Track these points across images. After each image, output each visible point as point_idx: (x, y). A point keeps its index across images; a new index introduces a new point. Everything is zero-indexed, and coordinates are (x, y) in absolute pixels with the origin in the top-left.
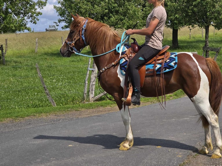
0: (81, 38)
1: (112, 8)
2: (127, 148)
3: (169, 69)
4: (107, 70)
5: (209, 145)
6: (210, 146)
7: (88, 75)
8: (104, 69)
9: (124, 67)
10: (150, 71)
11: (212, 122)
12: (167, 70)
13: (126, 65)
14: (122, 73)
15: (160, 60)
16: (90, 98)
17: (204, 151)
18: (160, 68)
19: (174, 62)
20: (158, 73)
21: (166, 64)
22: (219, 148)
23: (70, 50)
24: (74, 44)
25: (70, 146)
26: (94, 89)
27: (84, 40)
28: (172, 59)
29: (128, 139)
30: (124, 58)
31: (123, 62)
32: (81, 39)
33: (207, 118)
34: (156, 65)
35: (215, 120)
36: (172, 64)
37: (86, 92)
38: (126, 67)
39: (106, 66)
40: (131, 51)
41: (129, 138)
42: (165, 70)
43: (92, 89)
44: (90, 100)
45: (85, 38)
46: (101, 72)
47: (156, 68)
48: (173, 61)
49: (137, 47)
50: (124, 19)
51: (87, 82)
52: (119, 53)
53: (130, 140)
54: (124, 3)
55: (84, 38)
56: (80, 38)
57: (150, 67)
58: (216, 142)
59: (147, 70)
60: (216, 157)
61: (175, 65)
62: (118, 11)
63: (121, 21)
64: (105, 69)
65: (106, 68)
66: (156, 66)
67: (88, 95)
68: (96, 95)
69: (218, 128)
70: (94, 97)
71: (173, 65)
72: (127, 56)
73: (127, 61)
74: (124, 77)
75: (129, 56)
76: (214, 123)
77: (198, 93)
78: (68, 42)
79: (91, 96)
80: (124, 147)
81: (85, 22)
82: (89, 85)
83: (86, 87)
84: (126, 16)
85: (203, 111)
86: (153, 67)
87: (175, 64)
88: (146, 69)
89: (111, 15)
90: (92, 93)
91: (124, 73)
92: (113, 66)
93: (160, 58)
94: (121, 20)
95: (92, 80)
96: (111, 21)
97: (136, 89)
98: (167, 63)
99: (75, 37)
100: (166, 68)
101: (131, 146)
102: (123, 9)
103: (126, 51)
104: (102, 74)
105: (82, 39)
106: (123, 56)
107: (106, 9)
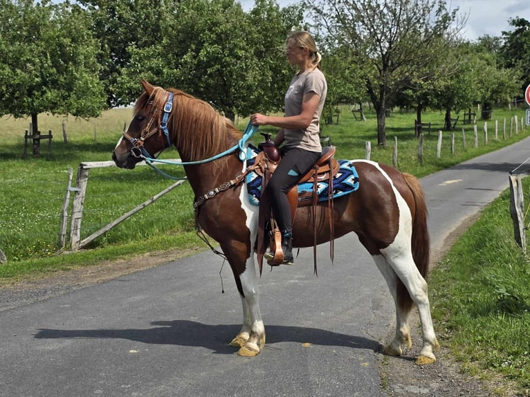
0: (160, 131)
1: (47, 76)
2: (255, 351)
3: (343, 191)
4: (218, 195)
5: (404, 339)
6: (407, 339)
7: (68, 201)
8: (212, 193)
9: (255, 188)
10: (306, 195)
11: (417, 293)
12: (340, 193)
13: (260, 184)
14: (251, 202)
15: (323, 173)
16: (73, 244)
17: (394, 350)
18: (326, 189)
19: (353, 177)
20: (323, 199)
21: (336, 181)
22: (431, 343)
23: (134, 154)
24: (142, 144)
25: (132, 351)
26: (79, 227)
27: (168, 135)
28: (346, 173)
29: (256, 333)
30: (254, 171)
31: (252, 179)
32: (160, 134)
33: (408, 287)
34: (318, 184)
35: (423, 289)
36: (349, 181)
37: (64, 232)
38: (259, 188)
39: (217, 186)
40: (264, 157)
41: (258, 331)
42: (337, 192)
43: (77, 227)
44: (73, 248)
45: (169, 131)
46: (207, 197)
47: (319, 190)
48: (349, 175)
49: (275, 151)
50: (69, 96)
51: (66, 214)
52: (242, 162)
53: (259, 334)
54: (67, 68)
55: (166, 132)
56: (158, 132)
57: (306, 188)
58: (424, 331)
59: (300, 195)
60: (427, 361)
61: (355, 183)
62: (57, 80)
63: (64, 100)
64: (215, 192)
65: (217, 190)
66: (318, 187)
67: (69, 239)
68: (82, 237)
69: (427, 304)
70: (80, 241)
71: (352, 182)
72: (261, 168)
73: (259, 176)
74: (257, 209)
75: (263, 168)
76: (421, 296)
77: (395, 240)
78: (132, 140)
79: (75, 239)
80: (250, 349)
81: (168, 98)
82: (71, 218)
83: (65, 223)
84: (72, 90)
85: (403, 272)
86: (312, 188)
87: (356, 180)
88: (299, 192)
89: (44, 88)
90: (76, 234)
91: (257, 201)
92: (232, 186)
93: (321, 170)
94: (64, 98)
95: (76, 210)
96: (47, 99)
97: (288, 232)
98: (337, 179)
99: (147, 129)
100: (337, 189)
101: (261, 348)
102: (65, 79)
103: (255, 158)
104: (207, 202)
105: (163, 133)
106: (252, 167)
107: (37, 77)
